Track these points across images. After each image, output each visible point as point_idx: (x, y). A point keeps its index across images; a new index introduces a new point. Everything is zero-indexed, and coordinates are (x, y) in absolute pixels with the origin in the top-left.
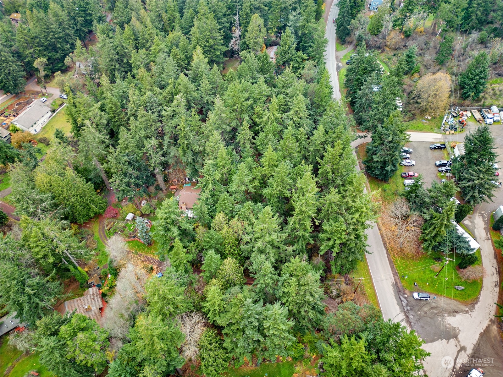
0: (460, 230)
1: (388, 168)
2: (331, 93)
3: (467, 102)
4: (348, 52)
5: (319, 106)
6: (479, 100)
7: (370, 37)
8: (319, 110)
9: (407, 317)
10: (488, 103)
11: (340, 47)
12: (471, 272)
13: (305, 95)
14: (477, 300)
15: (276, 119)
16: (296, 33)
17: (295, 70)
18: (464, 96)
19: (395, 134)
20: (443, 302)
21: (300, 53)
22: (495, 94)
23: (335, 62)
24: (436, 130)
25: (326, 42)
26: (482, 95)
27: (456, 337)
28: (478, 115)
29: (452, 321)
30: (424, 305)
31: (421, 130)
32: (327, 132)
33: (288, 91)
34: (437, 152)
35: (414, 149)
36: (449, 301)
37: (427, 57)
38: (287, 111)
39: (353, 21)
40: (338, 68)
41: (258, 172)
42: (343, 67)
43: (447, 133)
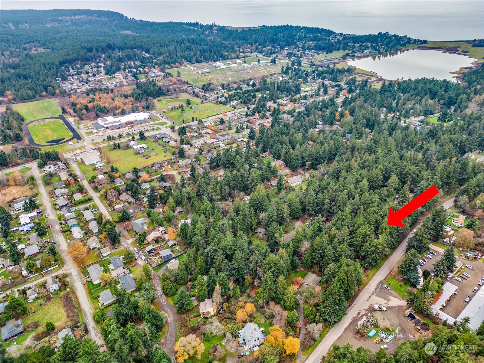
9: (377, 289)
20: (394, 293)
27: (389, 301)
30: (387, 290)
39: (460, 197)
43: (462, 257)
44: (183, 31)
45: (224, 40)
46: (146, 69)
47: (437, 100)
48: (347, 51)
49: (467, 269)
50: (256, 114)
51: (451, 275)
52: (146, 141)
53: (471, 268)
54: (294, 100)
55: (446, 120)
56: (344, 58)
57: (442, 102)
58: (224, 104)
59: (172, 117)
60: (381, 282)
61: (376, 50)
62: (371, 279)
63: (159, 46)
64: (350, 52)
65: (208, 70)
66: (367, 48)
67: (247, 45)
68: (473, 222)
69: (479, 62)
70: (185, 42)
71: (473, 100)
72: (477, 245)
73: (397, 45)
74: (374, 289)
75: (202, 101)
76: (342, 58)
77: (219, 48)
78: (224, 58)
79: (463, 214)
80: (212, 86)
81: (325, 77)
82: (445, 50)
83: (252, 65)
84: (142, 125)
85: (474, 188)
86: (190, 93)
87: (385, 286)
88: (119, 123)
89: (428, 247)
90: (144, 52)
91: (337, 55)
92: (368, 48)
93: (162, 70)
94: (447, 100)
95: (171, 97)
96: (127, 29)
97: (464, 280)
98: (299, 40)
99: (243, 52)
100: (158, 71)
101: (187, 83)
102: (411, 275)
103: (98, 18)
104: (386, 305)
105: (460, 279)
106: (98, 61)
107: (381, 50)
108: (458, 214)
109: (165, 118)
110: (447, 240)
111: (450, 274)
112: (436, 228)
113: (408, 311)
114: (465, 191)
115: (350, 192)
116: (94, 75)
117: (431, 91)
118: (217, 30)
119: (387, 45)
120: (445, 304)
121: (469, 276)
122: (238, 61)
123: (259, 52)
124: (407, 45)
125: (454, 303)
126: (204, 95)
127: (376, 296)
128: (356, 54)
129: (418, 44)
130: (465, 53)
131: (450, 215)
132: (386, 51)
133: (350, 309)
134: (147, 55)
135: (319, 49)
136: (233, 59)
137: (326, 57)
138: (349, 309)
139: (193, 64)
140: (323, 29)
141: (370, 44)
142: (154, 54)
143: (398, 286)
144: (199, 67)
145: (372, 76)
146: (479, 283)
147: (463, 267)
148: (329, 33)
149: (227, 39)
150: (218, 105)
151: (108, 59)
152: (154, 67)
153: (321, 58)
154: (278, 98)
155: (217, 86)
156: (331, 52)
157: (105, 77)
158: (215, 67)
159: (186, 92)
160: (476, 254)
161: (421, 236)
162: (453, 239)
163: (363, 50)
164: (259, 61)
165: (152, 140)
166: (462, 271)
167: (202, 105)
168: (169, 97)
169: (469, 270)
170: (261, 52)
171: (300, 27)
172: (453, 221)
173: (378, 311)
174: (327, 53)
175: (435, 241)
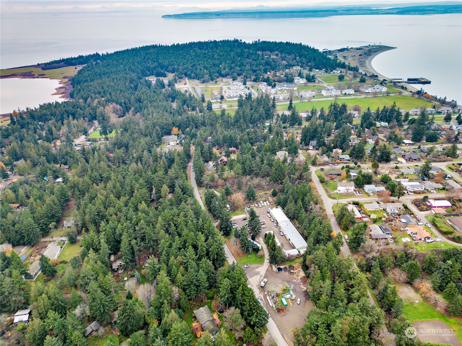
0: (255, 243)
1: (228, 229)
2: (201, 208)
3: (251, 201)
4: (203, 190)
5: (198, 213)
6: (256, 200)
7: (211, 183)
8: (198, 215)
10: (259, 200)
11: (199, 189)
12: (260, 253)
13: (192, 210)
14: (264, 262)
15: (184, 220)
16: (180, 188)
17: (185, 202)
18: (250, 199)
19: (226, 216)
20: (254, 266)
21: (185, 195)
22: (260, 197)
23: (199, 195)
24: (243, 213)
25: (193, 188)
26: (256, 198)
27: (259, 274)
28: (256, 205)
29: (257, 270)
30: (249, 268)
31: (238, 215)
32: (203, 221)
33: (185, 210)
34: (245, 221)
35: (237, 222)
36: (256, 265)
37: (235, 187)
38: (187, 216)
39: (202, 178)
40: (201, 198)
41: (182, 239)
42: (203, 197)
55: (108, 132)
69: (64, 81)
82: (22, 77)
97: (266, 225)
104: (263, 277)
113: (274, 268)
121: (264, 221)
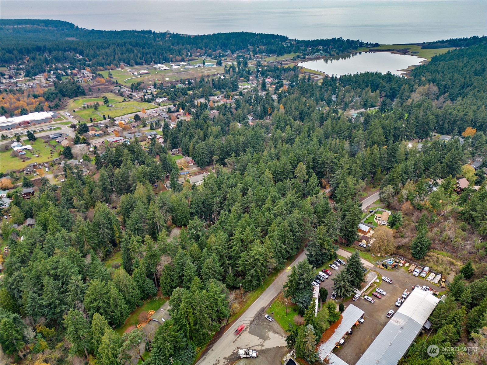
6: (423, 260)
9: (254, 321)
20: (276, 325)
24: (374, 262)
27: (265, 340)
28: (412, 268)
30: (267, 322)
31: (365, 259)
36: (279, 328)
43: (378, 266)
44: (132, 37)
45: (173, 45)
46: (75, 71)
47: (378, 91)
48: (298, 54)
49: (383, 282)
50: (181, 110)
51: (359, 293)
52: (33, 142)
53: (388, 281)
54: (228, 96)
55: (386, 111)
56: (294, 60)
57: (384, 94)
58: (149, 101)
59: (82, 116)
60: (263, 310)
61: (328, 52)
62: (250, 306)
63: (96, 49)
64: (301, 54)
65: (146, 71)
66: (318, 50)
67: (197, 50)
68: (396, 218)
69: (427, 61)
70: (126, 45)
71: (417, 91)
72: (398, 248)
73: (349, 48)
74: (249, 322)
75: (125, 100)
76: (292, 60)
77: (164, 51)
78: (167, 61)
79: (389, 210)
80: (142, 85)
81: (268, 75)
82: (396, 52)
83: (196, 67)
84: (40, 125)
85: (401, 175)
86: (115, 93)
87: (266, 316)
88: (10, 124)
89: (335, 254)
90: (78, 55)
91: (287, 57)
92: (320, 50)
93: (93, 72)
94: (389, 92)
95: (91, 96)
96: (73, 36)
97: (376, 300)
98: (251, 44)
99: (191, 56)
100: (88, 72)
101: (117, 83)
102: (301, 297)
103: (45, 27)
104: (259, 348)
105: (370, 299)
106: (20, 63)
107: (332, 53)
108: (383, 210)
109: (73, 118)
110: (364, 243)
111: (357, 291)
112: (346, 228)
113: (289, 354)
114: (390, 181)
115: (245, 187)
116: (11, 77)
117: (373, 83)
118: (170, 37)
119: (338, 48)
120: (342, 341)
121: (384, 293)
122: (183, 63)
123: (207, 56)
124: (359, 48)
125: (357, 337)
126: (131, 94)
127: (249, 332)
128: (307, 57)
129: (369, 47)
130: (414, 54)
131: (372, 211)
132: (337, 54)
133: (204, 359)
134: (81, 57)
135: (270, 52)
136: (178, 61)
137: (276, 59)
138: (202, 359)
139: (132, 66)
140: (277, 35)
141: (322, 47)
142: (87, 56)
143: (284, 314)
144: (136, 69)
145: (319, 75)
146: (397, 304)
147: (378, 281)
148: (284, 39)
149: (176, 44)
150: (141, 103)
151: (32, 61)
152: (84, 69)
153: (271, 60)
154: (212, 95)
155: (149, 85)
156: (282, 54)
157: (24, 79)
158: (156, 68)
159: (112, 92)
160: (397, 261)
161: (320, 239)
162: (372, 242)
163: (314, 53)
164: (204, 63)
165: (43, 141)
166: (376, 285)
167: (124, 103)
168: (89, 96)
169: (385, 283)
170: (210, 56)
171: (255, 33)
172: (376, 219)
173: (244, 360)
174: (278, 56)
175: (347, 246)
